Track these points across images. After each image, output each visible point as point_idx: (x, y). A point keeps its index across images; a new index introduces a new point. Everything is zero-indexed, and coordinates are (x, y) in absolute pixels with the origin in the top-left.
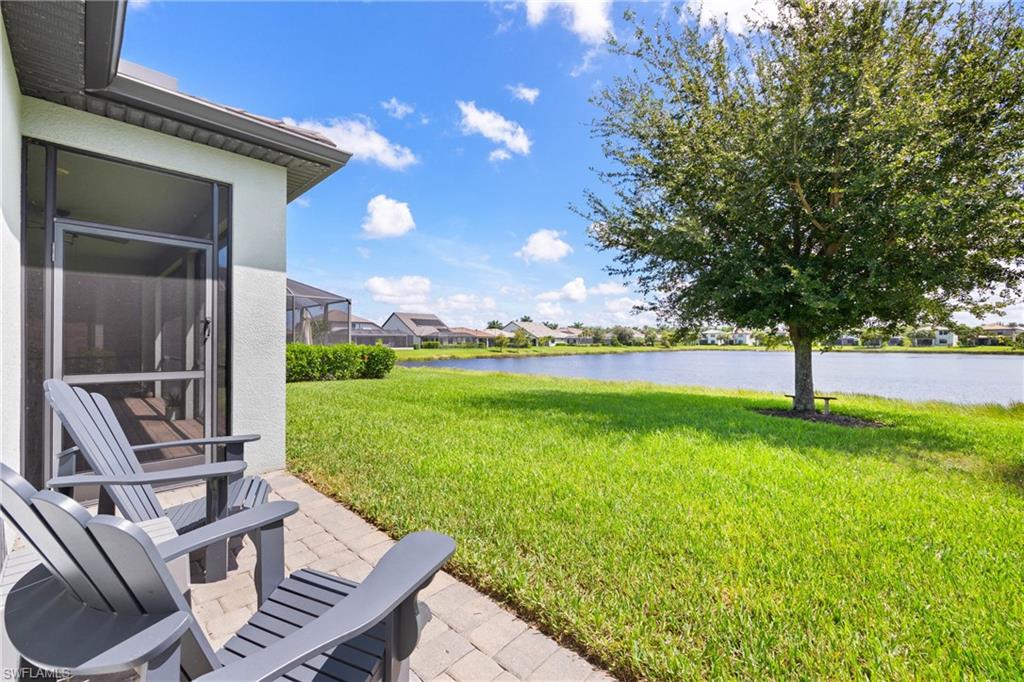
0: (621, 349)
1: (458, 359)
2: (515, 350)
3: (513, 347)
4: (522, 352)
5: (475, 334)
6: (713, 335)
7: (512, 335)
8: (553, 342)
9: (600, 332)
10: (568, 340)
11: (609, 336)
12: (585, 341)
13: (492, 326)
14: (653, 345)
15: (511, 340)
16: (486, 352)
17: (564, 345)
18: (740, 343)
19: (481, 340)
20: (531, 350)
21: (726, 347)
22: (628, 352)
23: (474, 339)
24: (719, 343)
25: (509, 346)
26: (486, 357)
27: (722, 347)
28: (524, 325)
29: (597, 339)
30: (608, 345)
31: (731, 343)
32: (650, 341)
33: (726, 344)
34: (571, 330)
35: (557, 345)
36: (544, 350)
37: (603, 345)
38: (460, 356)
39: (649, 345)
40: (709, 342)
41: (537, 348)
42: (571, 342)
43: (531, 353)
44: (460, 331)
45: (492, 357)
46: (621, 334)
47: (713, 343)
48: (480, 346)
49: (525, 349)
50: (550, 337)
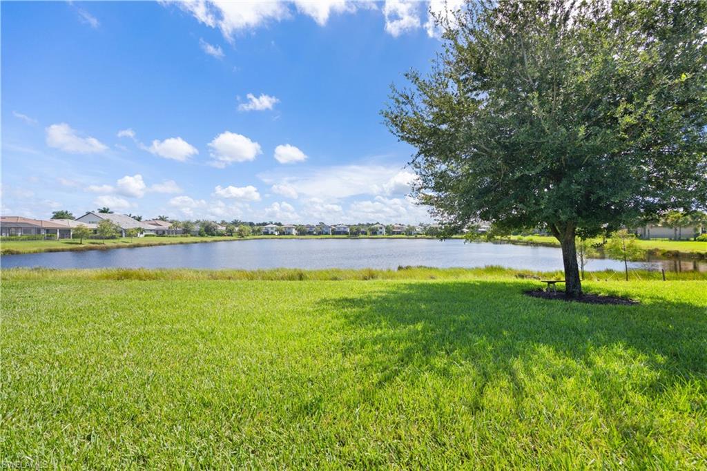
0: (209, 239)
1: (18, 253)
2: (101, 241)
3: (96, 238)
4: (109, 243)
5: (39, 224)
6: (272, 228)
7: (94, 226)
8: (142, 233)
9: (189, 225)
10: (157, 232)
11: (197, 228)
12: (177, 232)
13: (59, 216)
14: (232, 235)
15: (95, 231)
16: (58, 244)
17: (153, 236)
18: (289, 234)
19: (48, 231)
20: (119, 242)
21: (281, 237)
22: (216, 241)
23: (39, 230)
24: (276, 233)
25: (92, 238)
26: (63, 250)
27: (279, 237)
28: (105, 216)
29: (186, 230)
30: (195, 236)
31: (284, 234)
32: (230, 232)
33: (280, 234)
34: (159, 222)
35: (146, 236)
36: (134, 241)
37: (192, 236)
38: (21, 250)
39: (229, 236)
40: (270, 233)
41: (124, 239)
42: (161, 233)
43: (121, 244)
44: (14, 221)
45: (71, 250)
46: (207, 227)
47: (272, 234)
48: (49, 238)
49: (112, 241)
50: (139, 229)
